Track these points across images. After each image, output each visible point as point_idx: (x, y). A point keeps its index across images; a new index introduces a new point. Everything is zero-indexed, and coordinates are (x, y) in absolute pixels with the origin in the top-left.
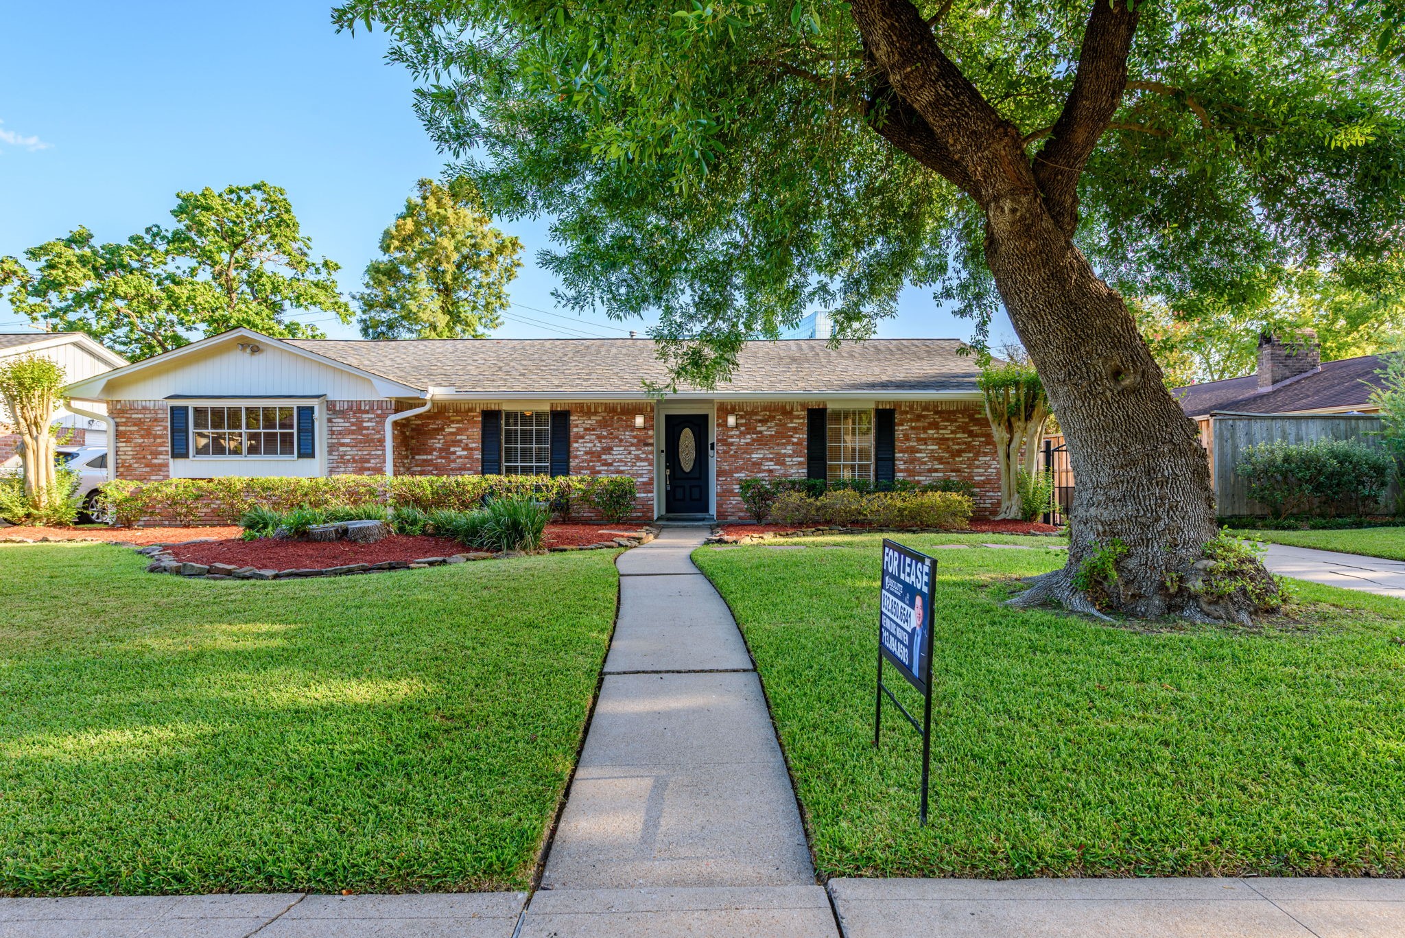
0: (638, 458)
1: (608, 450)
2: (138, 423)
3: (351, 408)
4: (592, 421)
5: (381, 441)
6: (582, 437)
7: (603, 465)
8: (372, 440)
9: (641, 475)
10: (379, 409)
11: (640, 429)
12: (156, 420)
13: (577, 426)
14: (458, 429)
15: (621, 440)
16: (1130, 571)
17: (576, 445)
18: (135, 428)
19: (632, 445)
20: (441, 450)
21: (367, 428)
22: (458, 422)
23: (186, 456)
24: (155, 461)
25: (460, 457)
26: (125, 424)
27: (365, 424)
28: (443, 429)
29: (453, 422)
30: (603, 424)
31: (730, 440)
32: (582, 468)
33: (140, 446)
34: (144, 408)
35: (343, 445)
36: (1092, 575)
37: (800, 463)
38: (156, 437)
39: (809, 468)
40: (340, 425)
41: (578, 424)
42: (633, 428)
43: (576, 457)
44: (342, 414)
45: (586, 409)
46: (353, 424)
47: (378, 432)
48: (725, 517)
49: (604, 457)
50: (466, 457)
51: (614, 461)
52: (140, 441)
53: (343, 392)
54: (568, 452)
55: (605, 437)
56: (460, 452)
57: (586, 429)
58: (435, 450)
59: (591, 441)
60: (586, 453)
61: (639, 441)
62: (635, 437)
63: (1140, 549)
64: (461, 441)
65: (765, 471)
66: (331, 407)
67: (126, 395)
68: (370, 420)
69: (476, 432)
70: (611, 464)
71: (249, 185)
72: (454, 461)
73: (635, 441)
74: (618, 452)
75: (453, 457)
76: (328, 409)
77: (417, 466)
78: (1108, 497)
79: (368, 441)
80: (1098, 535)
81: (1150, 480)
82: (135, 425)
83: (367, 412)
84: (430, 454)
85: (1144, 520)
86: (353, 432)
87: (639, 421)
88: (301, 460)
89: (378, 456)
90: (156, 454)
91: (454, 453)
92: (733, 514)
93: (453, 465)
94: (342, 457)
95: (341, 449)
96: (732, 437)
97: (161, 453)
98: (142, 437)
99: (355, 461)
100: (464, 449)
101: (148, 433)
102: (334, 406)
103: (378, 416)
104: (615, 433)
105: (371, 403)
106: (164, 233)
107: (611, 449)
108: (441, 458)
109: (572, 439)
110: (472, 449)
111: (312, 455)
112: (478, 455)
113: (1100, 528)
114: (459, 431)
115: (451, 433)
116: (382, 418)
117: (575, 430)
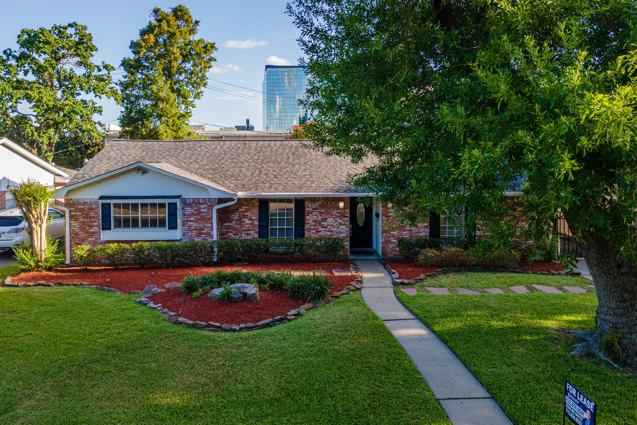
0: (341, 224)
1: (325, 220)
2: (82, 210)
3: (194, 202)
4: (317, 205)
5: (211, 219)
6: (311, 213)
7: (322, 228)
8: (205, 219)
9: (342, 233)
10: (210, 202)
11: (341, 209)
12: (91, 209)
13: (308, 207)
14: (246, 209)
15: (332, 215)
16: (624, 344)
17: (308, 217)
18: (80, 213)
19: (338, 217)
20: (237, 220)
21: (203, 212)
22: (246, 206)
23: (109, 229)
24: (91, 230)
25: (247, 224)
26: (74, 211)
27: (202, 210)
28: (238, 209)
29: (243, 205)
30: (322, 206)
31: (389, 214)
32: (311, 229)
33: (83, 222)
34: (84, 203)
35: (190, 221)
36: (608, 344)
37: (426, 226)
38: (91, 218)
39: (430, 229)
40: (189, 210)
41: (309, 207)
42: (338, 208)
43: (308, 223)
44: (190, 205)
45: (313, 199)
46: (195, 211)
47: (209, 214)
48: (386, 254)
49: (323, 223)
50: (250, 224)
51: (328, 225)
52: (83, 220)
53: (189, 194)
54: (304, 221)
55: (323, 213)
56: (247, 222)
57: (313, 209)
58: (234, 220)
59: (316, 215)
60: (313, 221)
61: (341, 215)
62: (339, 213)
63: (628, 336)
64: (247, 215)
65: (407, 230)
66: (184, 201)
67: (75, 196)
68: (204, 208)
69: (256, 211)
70: (326, 227)
71: (66, 24)
72: (244, 226)
73: (339, 215)
74: (330, 220)
75: (243, 224)
76: (182, 203)
77: (224, 229)
78: (614, 313)
79: (203, 219)
80: (610, 327)
81: (632, 309)
82: (80, 211)
83: (202, 204)
84: (232, 222)
85: (630, 325)
86: (195, 215)
87: (341, 205)
88: (170, 231)
89: (209, 227)
90: (91, 227)
91: (244, 222)
92: (390, 253)
93: (243, 228)
94: (190, 228)
95: (189, 223)
96: (390, 213)
97: (93, 226)
98: (84, 218)
99: (196, 230)
100: (249, 220)
101: (87, 216)
102: (186, 201)
103: (209, 206)
104: (329, 211)
105: (205, 199)
106: (14, 53)
107: (327, 219)
108: (237, 224)
109: (306, 214)
110: (253, 220)
111: (175, 228)
112: (256, 223)
113: (611, 325)
114: (247, 211)
115: (243, 212)
116: (211, 207)
117: (307, 209)
